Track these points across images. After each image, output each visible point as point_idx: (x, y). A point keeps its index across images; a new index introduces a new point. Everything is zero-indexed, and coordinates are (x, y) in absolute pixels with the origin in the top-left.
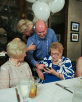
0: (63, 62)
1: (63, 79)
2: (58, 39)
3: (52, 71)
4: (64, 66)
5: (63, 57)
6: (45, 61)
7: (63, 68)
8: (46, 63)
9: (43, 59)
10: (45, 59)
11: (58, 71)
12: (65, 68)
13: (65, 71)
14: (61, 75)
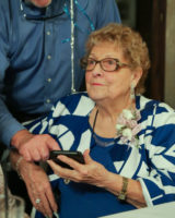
0: (144, 125)
1: (144, 205)
2: (124, 17)
3: (92, 169)
4: (146, 141)
5: (144, 101)
6: (58, 121)
7: (144, 153)
8: (62, 128)
9: (49, 114)
10: (60, 110)
11: (118, 165)
12: (153, 150)
13: (151, 166)
14: (132, 188)
